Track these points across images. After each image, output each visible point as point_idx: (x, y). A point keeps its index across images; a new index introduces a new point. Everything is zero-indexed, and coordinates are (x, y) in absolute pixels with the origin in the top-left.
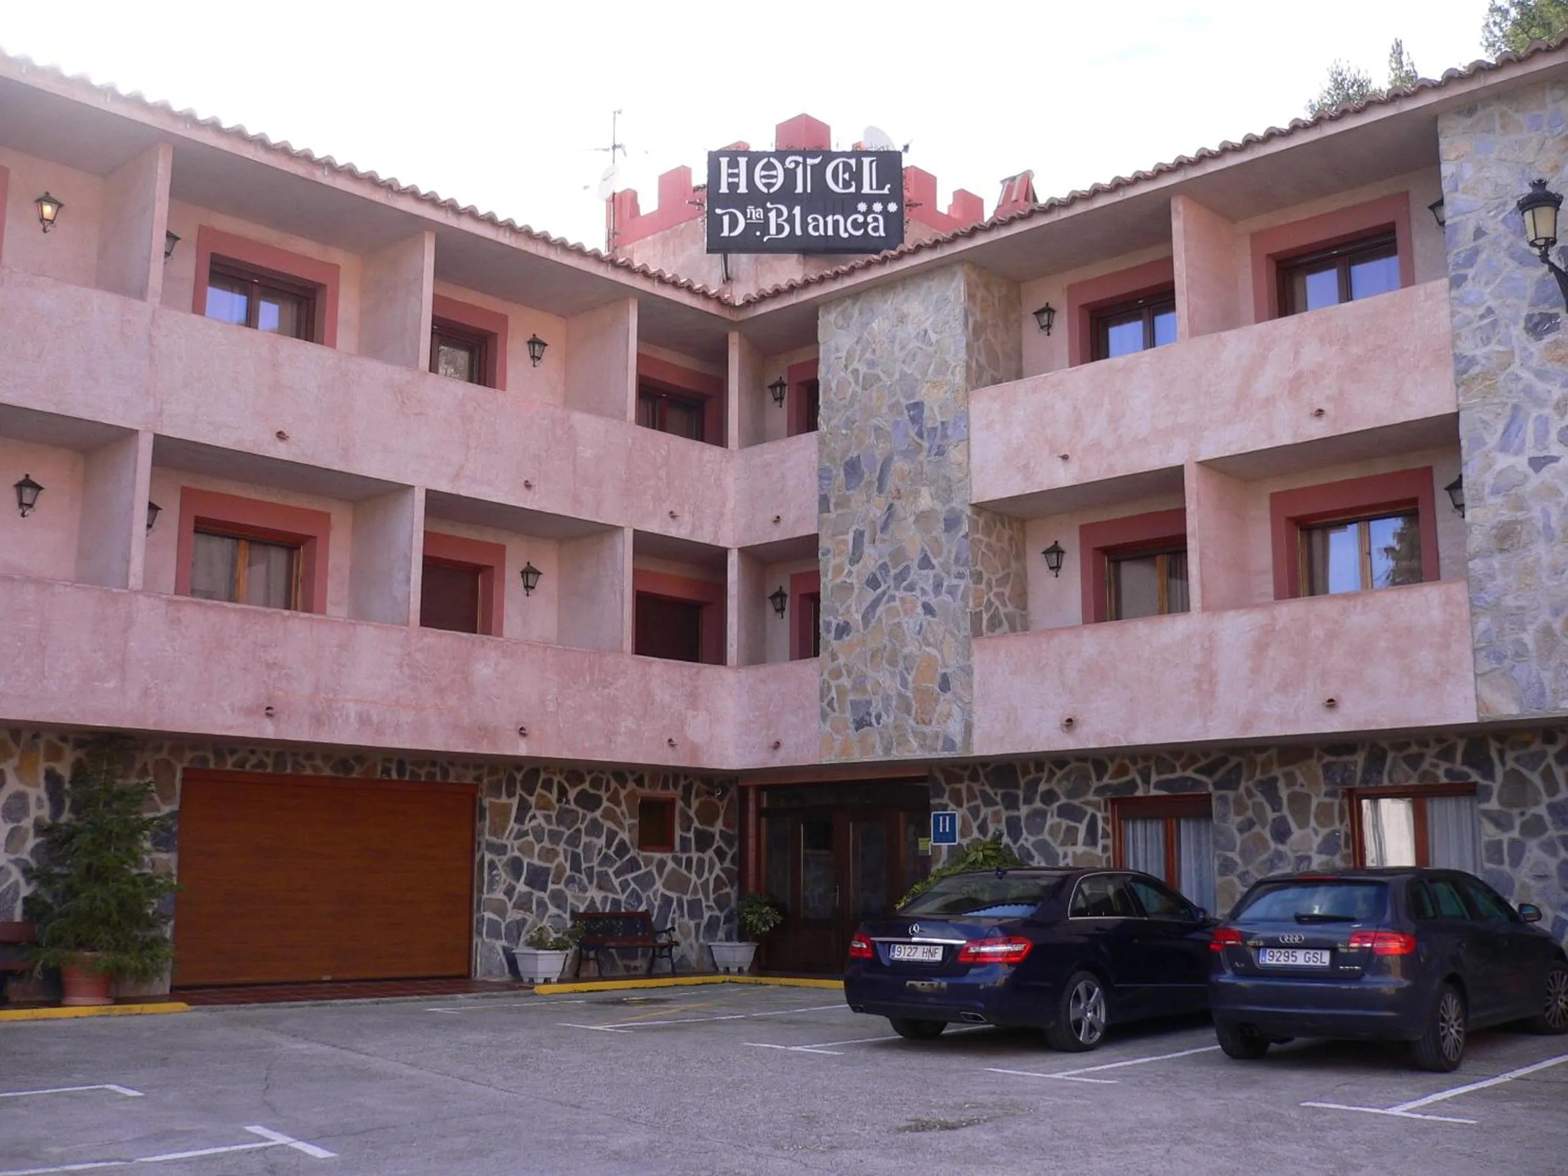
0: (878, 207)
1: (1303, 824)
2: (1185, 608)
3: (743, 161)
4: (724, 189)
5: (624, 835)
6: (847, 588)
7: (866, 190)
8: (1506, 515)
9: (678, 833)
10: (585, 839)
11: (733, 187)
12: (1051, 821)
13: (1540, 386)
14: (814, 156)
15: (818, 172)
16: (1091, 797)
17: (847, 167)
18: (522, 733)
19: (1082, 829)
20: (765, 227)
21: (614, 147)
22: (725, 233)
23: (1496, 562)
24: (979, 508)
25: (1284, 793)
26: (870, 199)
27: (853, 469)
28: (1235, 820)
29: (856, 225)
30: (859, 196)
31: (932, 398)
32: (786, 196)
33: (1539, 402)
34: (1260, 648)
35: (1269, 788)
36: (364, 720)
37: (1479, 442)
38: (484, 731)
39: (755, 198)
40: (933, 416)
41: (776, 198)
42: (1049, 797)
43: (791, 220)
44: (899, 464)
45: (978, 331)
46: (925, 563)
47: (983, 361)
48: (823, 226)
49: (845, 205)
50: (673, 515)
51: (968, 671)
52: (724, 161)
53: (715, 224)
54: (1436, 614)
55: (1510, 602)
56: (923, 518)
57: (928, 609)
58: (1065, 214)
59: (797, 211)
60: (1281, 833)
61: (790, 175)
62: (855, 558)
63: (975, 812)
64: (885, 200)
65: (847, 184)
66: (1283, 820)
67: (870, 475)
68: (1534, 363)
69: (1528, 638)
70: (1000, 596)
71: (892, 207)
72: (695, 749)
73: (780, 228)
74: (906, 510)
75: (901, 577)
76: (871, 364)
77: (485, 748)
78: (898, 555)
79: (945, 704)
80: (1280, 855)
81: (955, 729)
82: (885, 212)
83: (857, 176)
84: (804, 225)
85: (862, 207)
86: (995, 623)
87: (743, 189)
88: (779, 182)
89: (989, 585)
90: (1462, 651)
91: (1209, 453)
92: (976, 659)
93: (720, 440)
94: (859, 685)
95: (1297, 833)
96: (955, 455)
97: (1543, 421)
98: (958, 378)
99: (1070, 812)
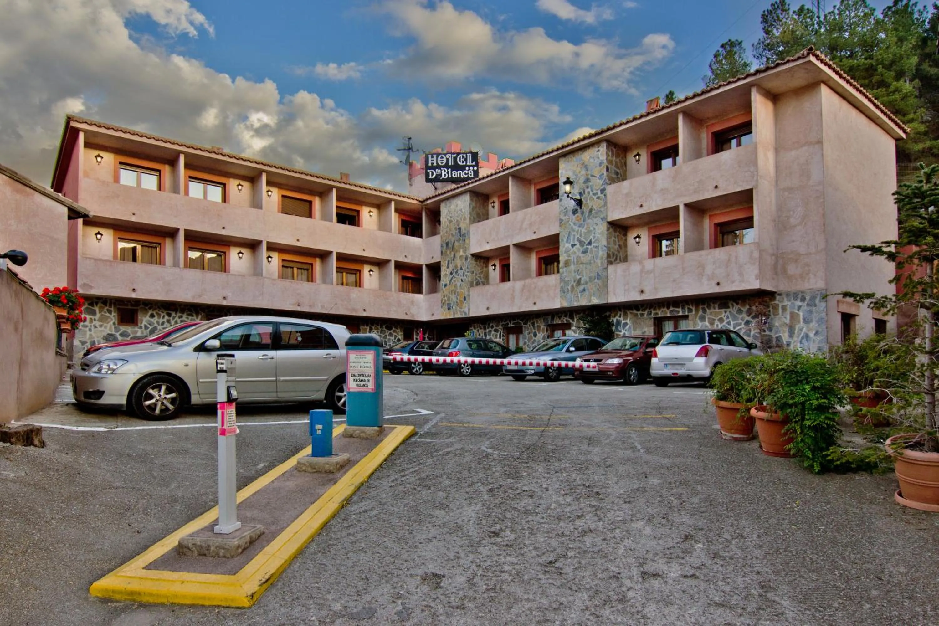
0: (471, 168)
1: (539, 333)
2: (509, 280)
3: (435, 156)
4: (430, 164)
5: (400, 337)
6: (446, 275)
7: (468, 164)
8: (567, 258)
9: (415, 337)
10: (388, 337)
11: (432, 164)
12: (493, 332)
13: (574, 227)
14: (454, 154)
15: (455, 159)
16: (500, 327)
17: (463, 157)
18: (364, 310)
19: (498, 334)
20: (441, 175)
21: (409, 149)
22: (430, 177)
23: (565, 269)
24: (473, 255)
25: (536, 326)
26: (469, 166)
27: (447, 244)
28: (527, 332)
29: (466, 174)
30: (466, 166)
31: (463, 226)
32: (447, 166)
33: (574, 231)
34: (523, 290)
35: (533, 324)
36: (323, 307)
37: (563, 240)
38: (354, 310)
39: (439, 167)
40: (463, 231)
41: (443, 167)
42: (492, 327)
43: (448, 173)
44: (457, 244)
45: (473, 209)
46: (461, 269)
47: (475, 216)
48: (456, 174)
49: (462, 168)
50: (406, 256)
51: (469, 295)
52: (430, 156)
53: (427, 175)
54: (554, 282)
55: (566, 279)
56: (461, 257)
57: (462, 280)
58: (487, 180)
59: (450, 170)
60: (535, 335)
61: (448, 160)
62: (448, 267)
63: (478, 331)
64: (473, 166)
65: (463, 162)
66: (535, 332)
67: (451, 246)
68: (573, 221)
69: (569, 288)
70: (480, 277)
71: (475, 168)
72: (413, 316)
73: (445, 175)
74: (458, 255)
75: (457, 272)
76: (451, 217)
77: (354, 314)
78: (456, 267)
79: (465, 304)
80: (535, 340)
81: (466, 310)
82: (473, 170)
83: (466, 160)
84: (452, 174)
85: (467, 168)
86: (478, 284)
87: (435, 164)
88: (445, 162)
89: (476, 274)
90: (558, 290)
91: (515, 242)
92: (471, 293)
93: (421, 236)
94: (449, 298)
95: (538, 335)
96: (467, 241)
97: (574, 235)
98: (468, 221)
99: (496, 331)
